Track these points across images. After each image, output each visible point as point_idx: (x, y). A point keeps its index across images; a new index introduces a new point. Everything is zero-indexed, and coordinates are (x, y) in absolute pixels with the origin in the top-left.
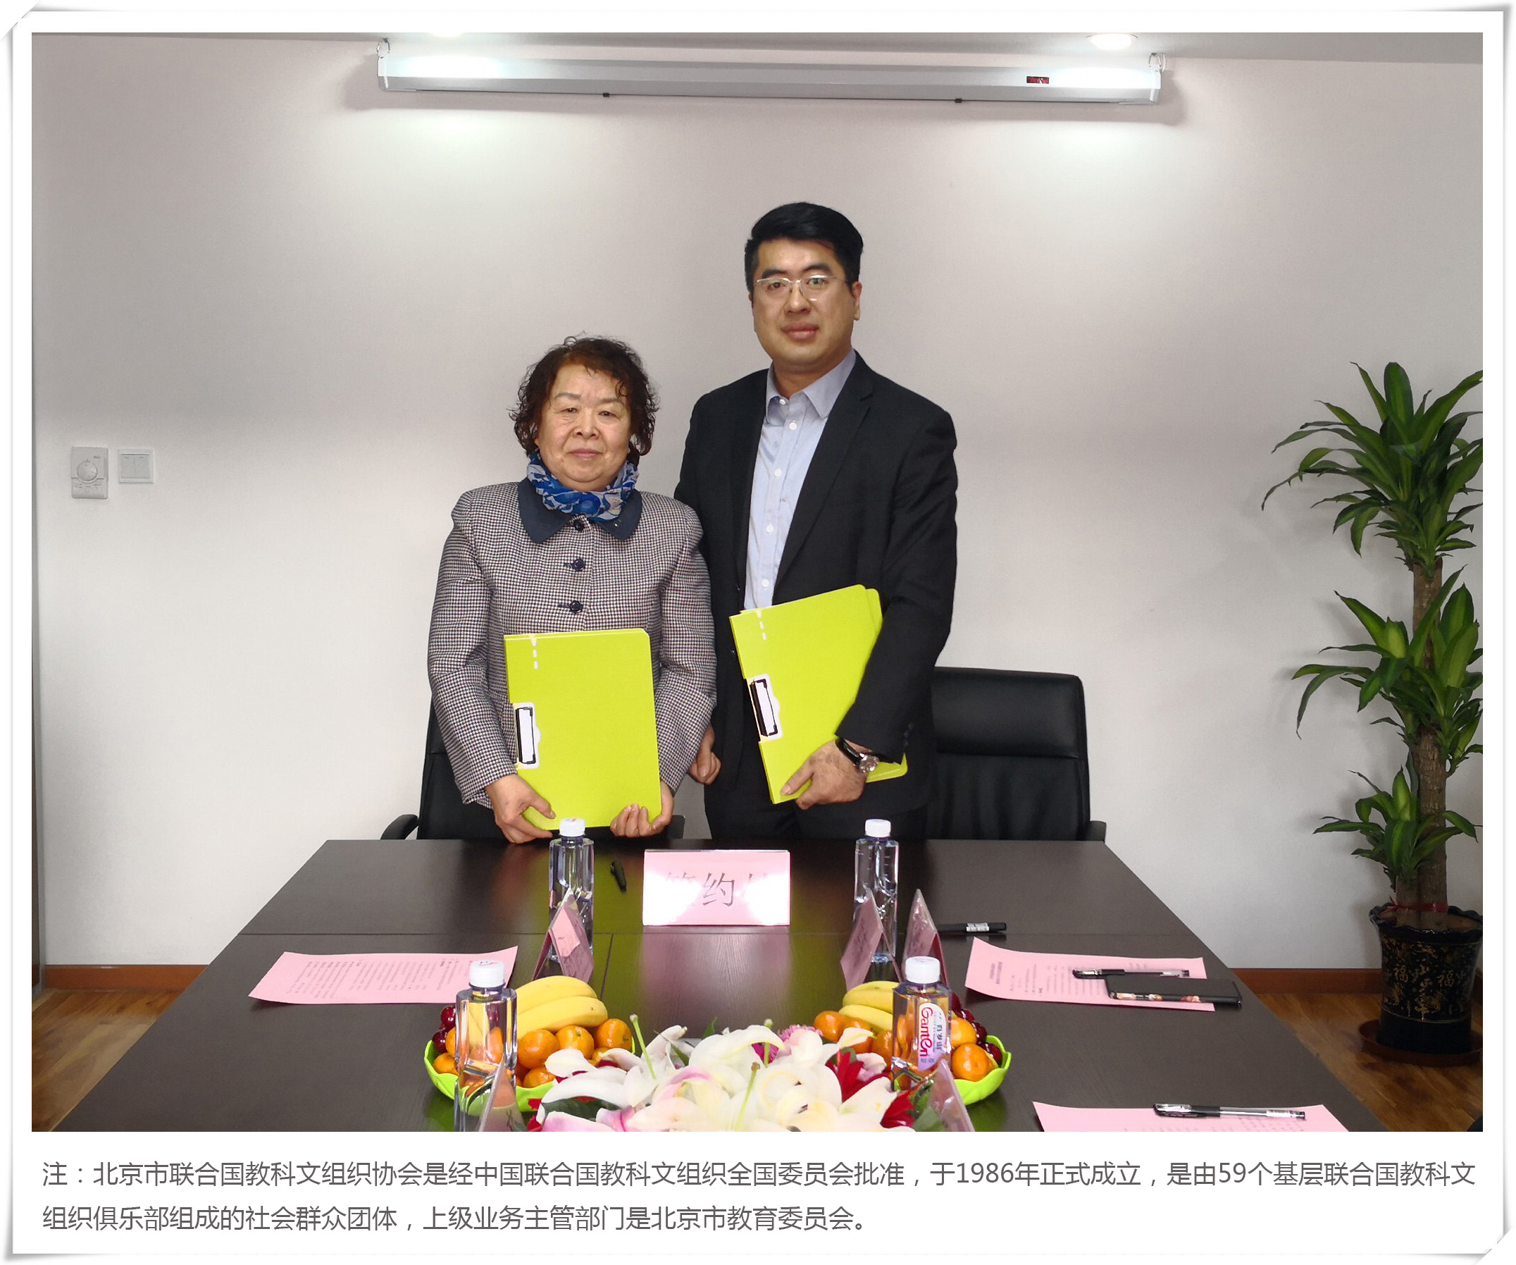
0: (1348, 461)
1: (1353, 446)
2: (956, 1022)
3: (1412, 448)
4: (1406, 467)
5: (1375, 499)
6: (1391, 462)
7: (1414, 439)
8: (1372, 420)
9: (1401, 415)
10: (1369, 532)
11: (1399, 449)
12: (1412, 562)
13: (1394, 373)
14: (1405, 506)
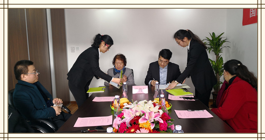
0: (209, 43)
1: (209, 42)
2: (166, 102)
3: (215, 41)
4: (215, 44)
5: (211, 47)
6: (213, 43)
7: (216, 41)
8: (211, 39)
9: (214, 38)
10: (211, 51)
11: (214, 42)
12: (216, 54)
13: (213, 33)
14: (215, 48)
